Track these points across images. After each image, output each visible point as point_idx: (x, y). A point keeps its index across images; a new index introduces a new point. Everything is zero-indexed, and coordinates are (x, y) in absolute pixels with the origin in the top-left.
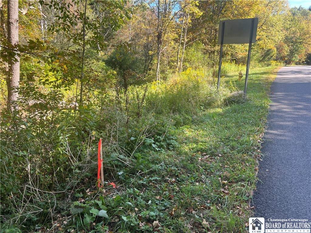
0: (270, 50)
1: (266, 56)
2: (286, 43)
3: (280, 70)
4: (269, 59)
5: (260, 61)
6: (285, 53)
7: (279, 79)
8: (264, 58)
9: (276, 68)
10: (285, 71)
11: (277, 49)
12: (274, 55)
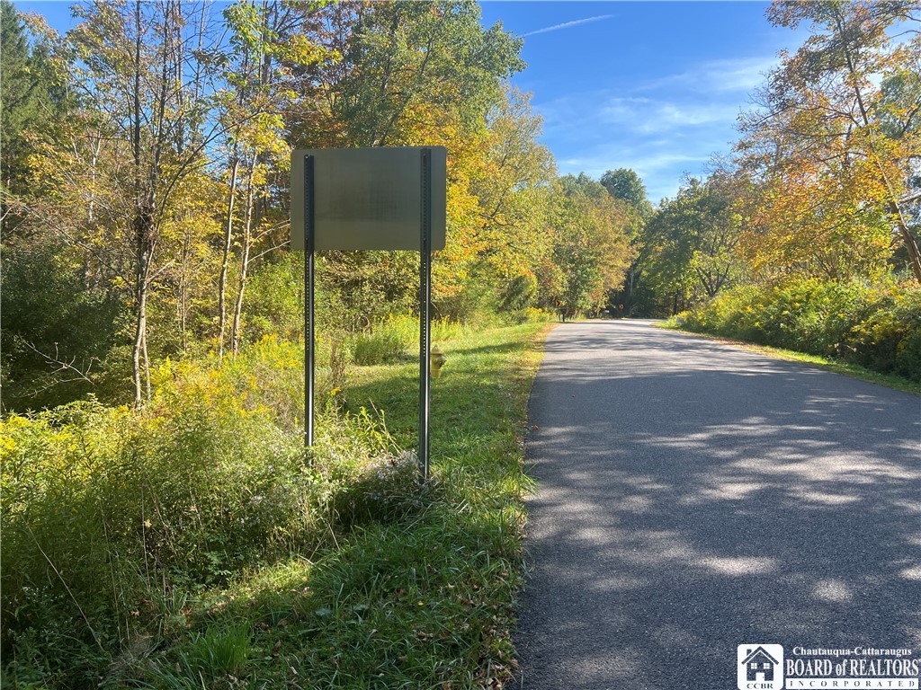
0: (521, 279)
1: (512, 295)
2: (557, 262)
3: (551, 334)
4: (522, 304)
5: (499, 310)
6: (560, 289)
7: (551, 367)
8: (509, 301)
9: (540, 330)
10: (563, 339)
11: (539, 277)
12: (531, 293)
